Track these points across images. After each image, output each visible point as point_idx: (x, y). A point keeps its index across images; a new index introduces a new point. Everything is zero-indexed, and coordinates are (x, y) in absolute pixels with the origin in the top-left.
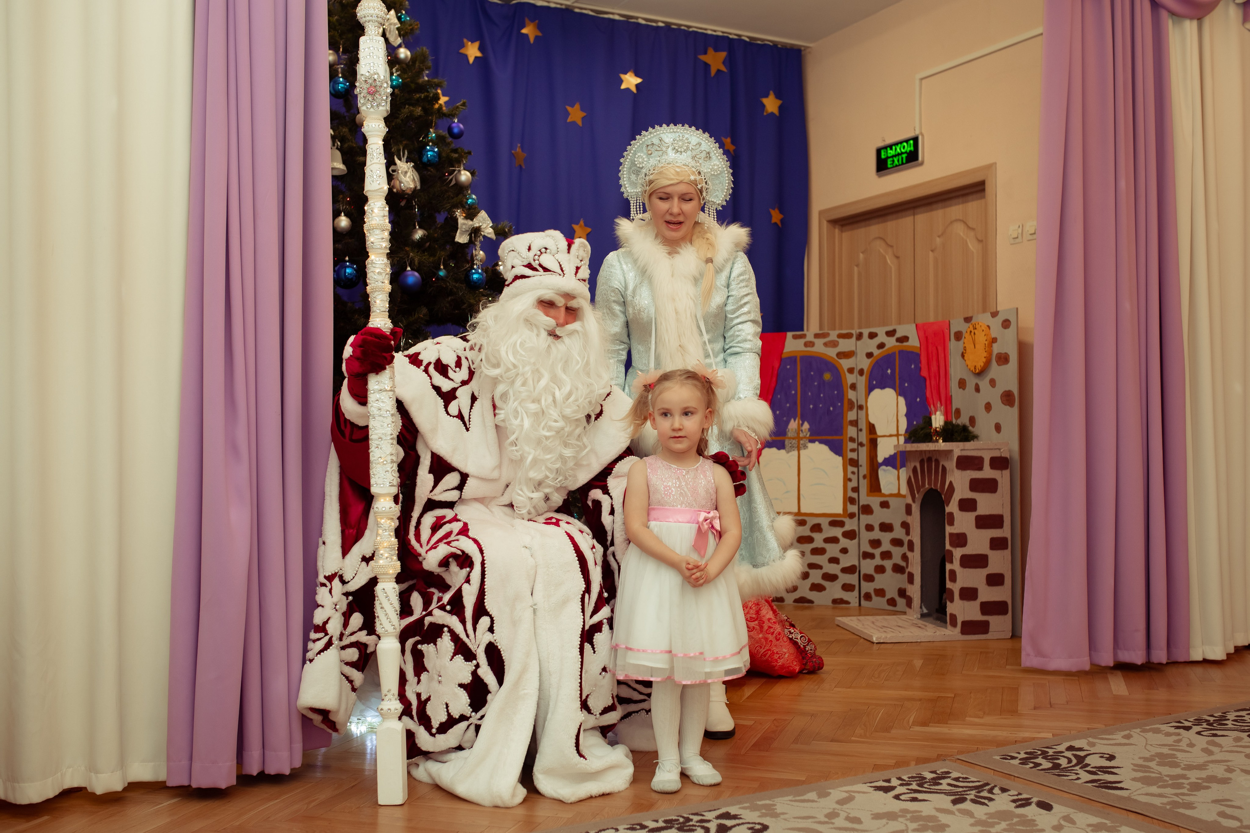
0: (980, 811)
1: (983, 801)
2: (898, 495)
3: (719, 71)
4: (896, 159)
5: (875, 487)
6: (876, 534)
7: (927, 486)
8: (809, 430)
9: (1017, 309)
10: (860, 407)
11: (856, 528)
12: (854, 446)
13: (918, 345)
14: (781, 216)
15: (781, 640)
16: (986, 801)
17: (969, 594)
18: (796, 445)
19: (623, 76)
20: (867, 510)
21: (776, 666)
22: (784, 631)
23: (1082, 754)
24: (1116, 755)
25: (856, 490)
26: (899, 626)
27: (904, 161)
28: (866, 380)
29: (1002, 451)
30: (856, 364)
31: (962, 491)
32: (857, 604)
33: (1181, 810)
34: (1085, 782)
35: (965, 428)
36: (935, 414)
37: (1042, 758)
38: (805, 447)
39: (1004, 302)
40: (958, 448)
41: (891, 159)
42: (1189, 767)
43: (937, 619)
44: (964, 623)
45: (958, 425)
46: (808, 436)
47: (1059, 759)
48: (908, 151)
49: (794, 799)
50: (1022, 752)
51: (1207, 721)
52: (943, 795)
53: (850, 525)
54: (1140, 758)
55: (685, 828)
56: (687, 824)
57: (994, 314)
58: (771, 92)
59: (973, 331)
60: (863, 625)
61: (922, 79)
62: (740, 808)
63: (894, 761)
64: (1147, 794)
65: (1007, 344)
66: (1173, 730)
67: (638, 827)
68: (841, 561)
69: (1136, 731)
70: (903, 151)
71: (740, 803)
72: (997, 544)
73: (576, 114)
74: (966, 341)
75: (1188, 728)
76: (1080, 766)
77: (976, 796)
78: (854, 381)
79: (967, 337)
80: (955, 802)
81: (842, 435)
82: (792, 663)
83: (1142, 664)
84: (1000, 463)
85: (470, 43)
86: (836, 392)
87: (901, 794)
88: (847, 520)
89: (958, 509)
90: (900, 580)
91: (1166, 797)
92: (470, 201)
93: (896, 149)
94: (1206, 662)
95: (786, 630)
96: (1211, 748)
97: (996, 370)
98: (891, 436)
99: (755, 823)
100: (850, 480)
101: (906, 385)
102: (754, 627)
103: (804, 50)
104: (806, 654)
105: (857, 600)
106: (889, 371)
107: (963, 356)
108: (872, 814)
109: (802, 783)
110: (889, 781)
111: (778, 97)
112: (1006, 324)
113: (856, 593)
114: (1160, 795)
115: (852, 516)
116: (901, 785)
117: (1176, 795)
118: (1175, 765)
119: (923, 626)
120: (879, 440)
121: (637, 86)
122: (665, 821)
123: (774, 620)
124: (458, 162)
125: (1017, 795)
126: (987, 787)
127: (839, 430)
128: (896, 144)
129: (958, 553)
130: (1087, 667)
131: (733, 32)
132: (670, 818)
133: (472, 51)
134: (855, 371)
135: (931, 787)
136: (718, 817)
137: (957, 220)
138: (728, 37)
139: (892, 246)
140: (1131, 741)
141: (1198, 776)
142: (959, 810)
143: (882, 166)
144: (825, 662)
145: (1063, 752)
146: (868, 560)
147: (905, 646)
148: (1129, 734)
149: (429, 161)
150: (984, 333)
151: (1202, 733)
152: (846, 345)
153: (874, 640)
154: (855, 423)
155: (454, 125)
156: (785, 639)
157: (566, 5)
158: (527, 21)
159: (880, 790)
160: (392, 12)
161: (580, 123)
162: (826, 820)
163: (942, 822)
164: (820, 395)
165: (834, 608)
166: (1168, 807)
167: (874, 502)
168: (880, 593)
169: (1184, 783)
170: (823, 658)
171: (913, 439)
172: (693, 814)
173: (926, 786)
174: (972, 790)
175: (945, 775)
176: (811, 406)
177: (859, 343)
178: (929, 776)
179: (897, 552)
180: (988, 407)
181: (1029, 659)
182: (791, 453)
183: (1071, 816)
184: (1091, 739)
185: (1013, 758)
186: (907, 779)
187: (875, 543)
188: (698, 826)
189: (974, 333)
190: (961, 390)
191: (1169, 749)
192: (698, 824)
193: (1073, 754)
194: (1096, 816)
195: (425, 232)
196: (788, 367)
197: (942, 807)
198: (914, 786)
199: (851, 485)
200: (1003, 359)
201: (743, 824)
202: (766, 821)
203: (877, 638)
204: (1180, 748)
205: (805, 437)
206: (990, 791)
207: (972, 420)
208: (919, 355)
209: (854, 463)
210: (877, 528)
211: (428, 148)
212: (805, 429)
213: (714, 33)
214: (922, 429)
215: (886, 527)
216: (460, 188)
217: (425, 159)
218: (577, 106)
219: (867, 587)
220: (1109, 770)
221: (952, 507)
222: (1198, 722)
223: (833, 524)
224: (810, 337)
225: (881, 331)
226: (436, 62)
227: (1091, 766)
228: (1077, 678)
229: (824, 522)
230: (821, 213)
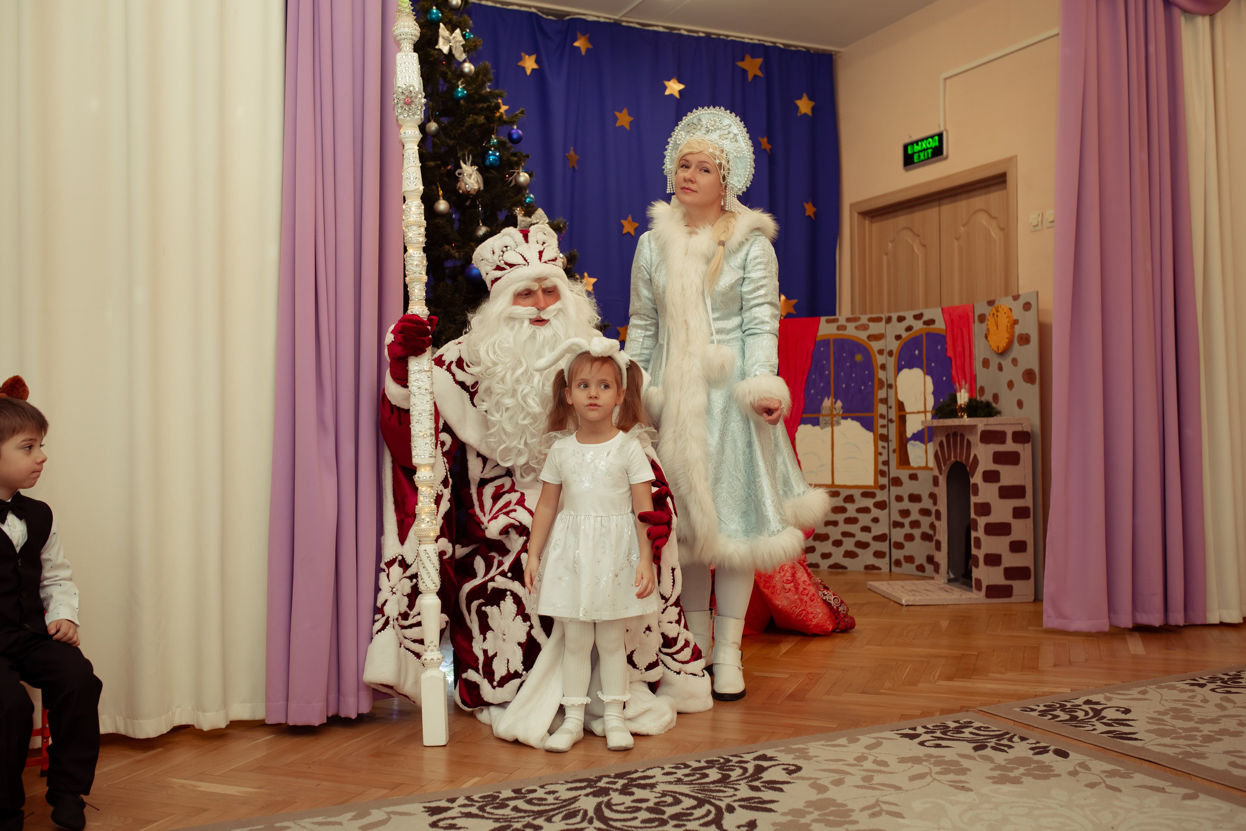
0: (999, 757)
1: (1003, 748)
2: (926, 468)
3: (755, 76)
4: (922, 154)
5: (904, 460)
6: (906, 504)
7: (953, 459)
8: (842, 407)
9: (1037, 292)
10: (890, 386)
11: (886, 499)
12: (884, 422)
13: (944, 327)
14: (814, 210)
15: (815, 601)
16: (1006, 749)
17: (993, 560)
18: (830, 422)
19: (667, 83)
20: (897, 482)
21: (811, 624)
22: (818, 593)
23: (1099, 707)
24: (1131, 709)
25: (886, 463)
26: (927, 590)
27: (930, 156)
28: (895, 361)
29: (1024, 425)
30: (886, 347)
31: (986, 463)
32: (888, 570)
33: (1193, 760)
34: (1101, 733)
35: (988, 404)
36: (960, 391)
37: (1061, 710)
38: (838, 423)
39: (1025, 288)
40: (982, 423)
41: (917, 154)
42: (1203, 721)
43: (964, 584)
44: (989, 588)
45: (982, 402)
46: (841, 413)
47: (1076, 712)
48: (933, 147)
49: (825, 744)
50: (1041, 705)
51: (1221, 679)
52: (965, 742)
53: (881, 496)
54: (1155, 712)
55: (725, 768)
56: (727, 764)
57: (1016, 298)
58: (805, 95)
59: (996, 314)
60: (893, 589)
61: (946, 79)
62: (776, 751)
63: (921, 712)
64: (1160, 745)
65: (1028, 325)
66: (1188, 687)
67: (682, 766)
68: (873, 530)
69: (1151, 689)
70: (929, 146)
71: (776, 746)
72: (1020, 513)
73: (624, 119)
74: (989, 323)
75: (1202, 686)
76: (1097, 718)
77: (996, 744)
78: (884, 362)
79: (990, 321)
80: (976, 749)
81: (873, 412)
82: (826, 622)
83: (1160, 626)
84: (1021, 437)
85: (527, 57)
86: (867, 372)
87: (926, 741)
88: (878, 492)
89: (982, 480)
90: (928, 548)
91: (1179, 748)
92: (528, 200)
93: (922, 145)
94: (1222, 625)
95: (820, 593)
96: (1224, 703)
97: (1017, 350)
98: (919, 412)
99: (790, 765)
100: (881, 454)
101: (933, 365)
102: (790, 589)
103: (836, 54)
104: (839, 614)
105: (888, 566)
106: (917, 352)
107: (986, 337)
108: (898, 758)
109: (834, 729)
110: (914, 729)
111: (811, 98)
112: (1027, 306)
113: (887, 559)
114: (1173, 746)
115: (882, 487)
116: (926, 733)
117: (1189, 746)
118: (1190, 719)
119: (950, 590)
120: (908, 416)
121: (680, 92)
122: (707, 762)
123: (808, 582)
124: (517, 164)
125: (1035, 744)
126: (1007, 736)
127: (870, 408)
128: (922, 140)
129: (982, 521)
130: (1107, 628)
131: (768, 40)
132: (712, 759)
133: (530, 64)
134: (885, 352)
135: (954, 735)
136: (755, 759)
137: (980, 210)
138: (764, 45)
139: (918, 236)
140: (1147, 696)
141: (1211, 729)
142: (980, 756)
143: (909, 161)
144: (857, 622)
145: (1080, 706)
146: (898, 529)
147: (932, 608)
148: (1145, 690)
149: (491, 164)
150: (1006, 316)
151: (1216, 690)
152: (875, 328)
153: (904, 602)
154: (885, 401)
155: (513, 131)
156: (819, 600)
157: (614, 19)
158: (579, 35)
159: (906, 737)
160: (458, 31)
161: (628, 127)
162: (856, 763)
163: (964, 767)
164: (852, 375)
165: (866, 574)
166: (1180, 757)
167: (904, 474)
168: (910, 559)
169: (1196, 736)
170: (855, 619)
171: (939, 415)
172: (732, 756)
173: (949, 734)
174: (993, 738)
175: (968, 725)
176: (844, 386)
177: (888, 326)
178: (953, 725)
179: (925, 521)
180: (1011, 385)
181: (1050, 620)
182: (825, 430)
183: (1086, 763)
184: (1108, 694)
185: (1032, 710)
186: (932, 728)
187: (905, 513)
188: (737, 766)
189: (997, 316)
190: (985, 369)
191: (1184, 704)
192: (737, 765)
193: (1090, 708)
194: (1110, 764)
195: (488, 229)
196: (822, 349)
197: (964, 752)
198: (938, 734)
199: (881, 459)
200: (1025, 339)
201: (778, 765)
202: (799, 763)
203: (906, 601)
204: (1194, 703)
205: (838, 414)
206: (1010, 739)
207: (996, 397)
208: (945, 337)
209: (885, 438)
210: (906, 499)
211: (490, 152)
212: (838, 407)
213: (751, 41)
214: (948, 405)
215: (915, 498)
216: (520, 189)
217: (487, 163)
218: (625, 111)
219: (897, 554)
220: (1125, 722)
221: (977, 478)
222: (1213, 680)
223: (865, 495)
224: (842, 321)
225: (909, 315)
226: (497, 75)
227: (1107, 718)
228: (1096, 639)
229: (857, 494)
230: (852, 206)
